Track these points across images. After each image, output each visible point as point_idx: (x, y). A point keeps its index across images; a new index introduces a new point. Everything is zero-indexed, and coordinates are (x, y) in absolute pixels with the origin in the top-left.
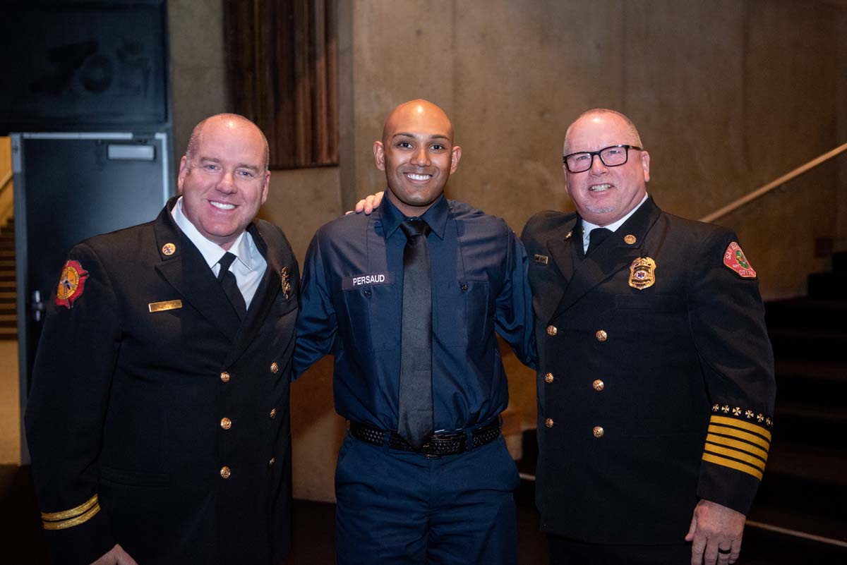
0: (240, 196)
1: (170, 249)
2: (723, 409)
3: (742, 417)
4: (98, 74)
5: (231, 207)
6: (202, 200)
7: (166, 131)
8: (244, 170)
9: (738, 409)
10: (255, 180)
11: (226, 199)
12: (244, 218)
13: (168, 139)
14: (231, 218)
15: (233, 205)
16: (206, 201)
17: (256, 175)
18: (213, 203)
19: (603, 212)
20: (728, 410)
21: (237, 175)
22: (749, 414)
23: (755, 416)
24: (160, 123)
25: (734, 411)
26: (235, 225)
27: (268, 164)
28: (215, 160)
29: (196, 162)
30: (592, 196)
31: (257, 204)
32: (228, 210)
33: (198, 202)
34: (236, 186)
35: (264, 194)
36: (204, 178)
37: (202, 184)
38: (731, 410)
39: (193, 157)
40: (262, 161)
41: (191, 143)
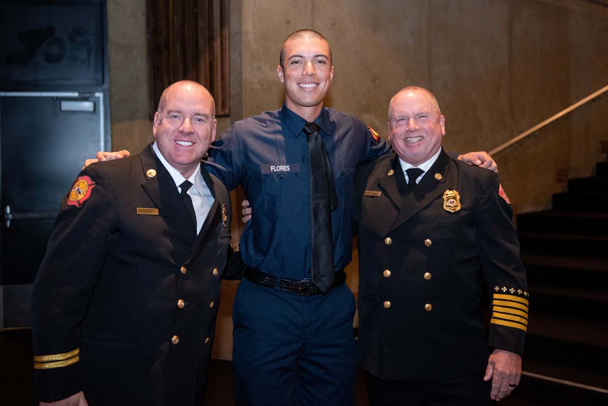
0: (196, 135)
2: (502, 289)
3: (516, 294)
4: (55, 51)
5: (190, 144)
6: (170, 140)
7: (103, 91)
8: (198, 117)
10: (206, 124)
11: (187, 138)
12: (199, 151)
13: (104, 97)
14: (191, 152)
15: (192, 142)
16: (173, 141)
17: (206, 121)
18: (177, 142)
20: (506, 290)
21: (193, 121)
22: (520, 292)
23: (523, 293)
24: (99, 85)
26: (193, 157)
28: (177, 112)
29: (164, 114)
31: (208, 141)
32: (188, 146)
33: (167, 142)
34: (193, 129)
35: (213, 135)
36: (171, 124)
37: (170, 128)
38: (508, 290)
39: (162, 111)
40: (211, 111)
41: (160, 102)
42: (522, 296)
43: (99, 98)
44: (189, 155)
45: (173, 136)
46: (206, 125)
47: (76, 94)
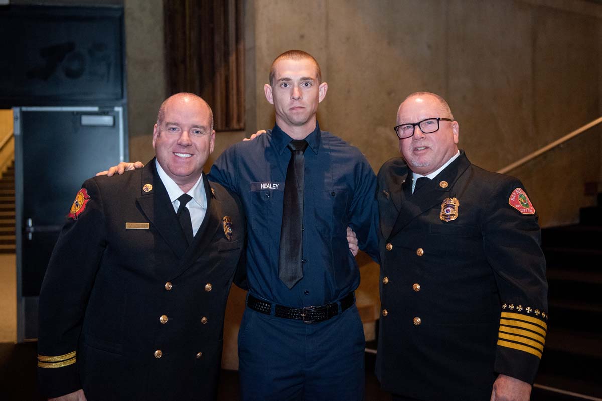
0: (194, 147)
1: (149, 187)
3: (524, 313)
4: (75, 66)
5: (189, 155)
6: (168, 152)
7: (123, 105)
8: (196, 129)
9: (520, 306)
11: (185, 150)
12: (198, 163)
13: (124, 111)
15: (190, 154)
16: (171, 153)
17: (204, 133)
18: (175, 154)
19: (423, 166)
20: (513, 308)
21: (191, 133)
22: (529, 310)
23: (533, 311)
25: (517, 308)
26: (192, 168)
27: (212, 125)
28: (175, 124)
29: (163, 126)
31: (206, 153)
32: (186, 158)
33: (165, 154)
34: (191, 141)
35: (211, 146)
37: (168, 141)
38: (515, 308)
39: (161, 124)
40: (209, 123)
41: (159, 114)
42: (532, 315)
43: (118, 112)
44: (187, 166)
45: (171, 148)
46: (203, 137)
47: (96, 109)
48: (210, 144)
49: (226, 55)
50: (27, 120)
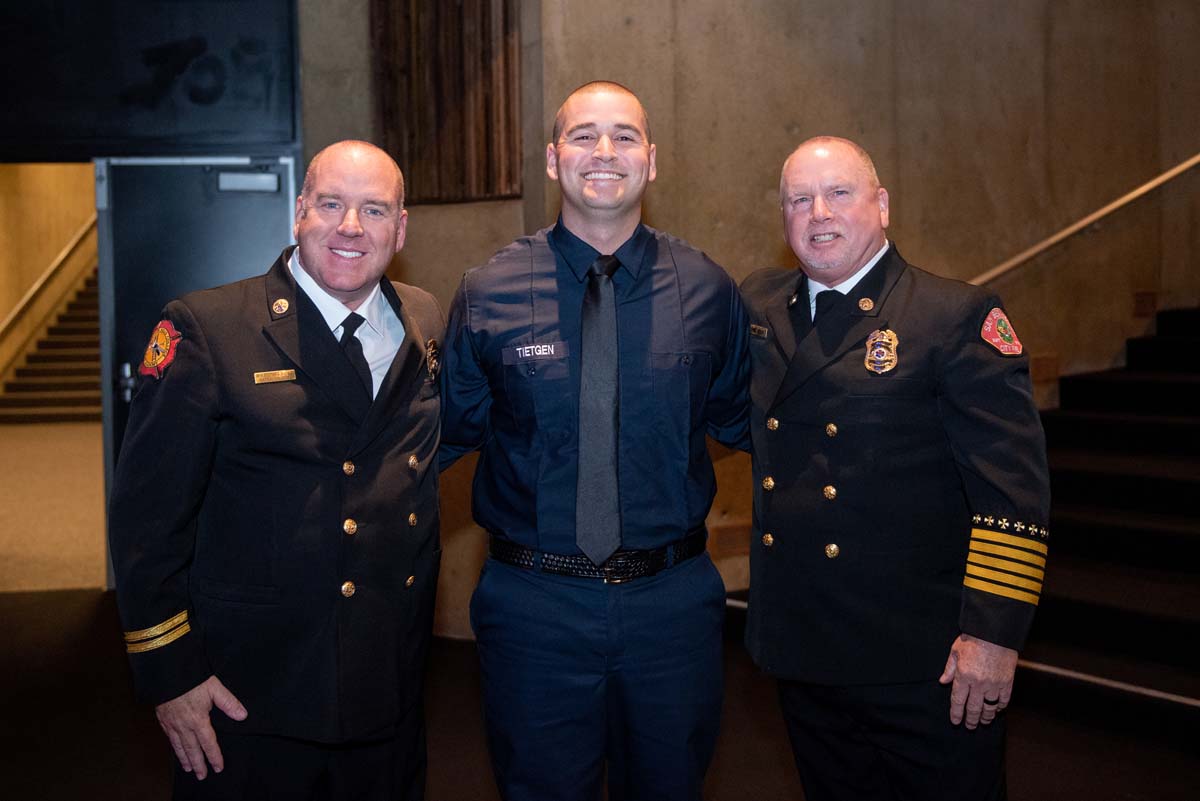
0: (368, 239)
1: (282, 305)
2: (986, 520)
3: (1011, 531)
4: (207, 81)
5: (358, 254)
6: (321, 247)
7: (294, 154)
8: (372, 207)
9: (1005, 520)
10: (386, 219)
11: (351, 245)
12: (373, 267)
13: (296, 165)
14: (357, 268)
15: (359, 252)
16: (326, 249)
17: (387, 214)
18: (334, 250)
19: (828, 268)
20: (992, 521)
21: (364, 214)
22: (1019, 526)
23: (1027, 528)
24: (285, 143)
25: (1000, 522)
26: (363, 277)
27: (402, 200)
28: (334, 197)
29: (312, 200)
30: (815, 248)
31: (389, 249)
32: (353, 258)
33: (317, 251)
34: (363, 228)
35: (399, 239)
36: (323, 219)
37: (320, 227)
38: (996, 521)
39: (308, 195)
40: (395, 196)
41: (307, 179)
42: (1025, 534)
43: (286, 167)
44: (354, 274)
45: (327, 241)
46: (385, 221)
47: (245, 161)
48: (396, 234)
49: (486, 56)
50: (121, 183)
